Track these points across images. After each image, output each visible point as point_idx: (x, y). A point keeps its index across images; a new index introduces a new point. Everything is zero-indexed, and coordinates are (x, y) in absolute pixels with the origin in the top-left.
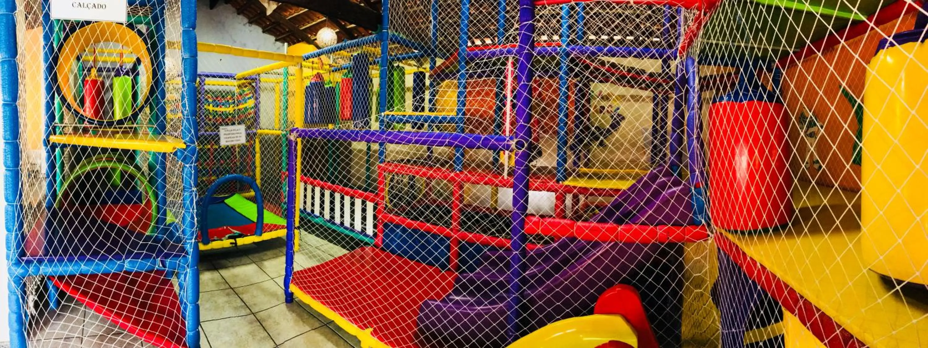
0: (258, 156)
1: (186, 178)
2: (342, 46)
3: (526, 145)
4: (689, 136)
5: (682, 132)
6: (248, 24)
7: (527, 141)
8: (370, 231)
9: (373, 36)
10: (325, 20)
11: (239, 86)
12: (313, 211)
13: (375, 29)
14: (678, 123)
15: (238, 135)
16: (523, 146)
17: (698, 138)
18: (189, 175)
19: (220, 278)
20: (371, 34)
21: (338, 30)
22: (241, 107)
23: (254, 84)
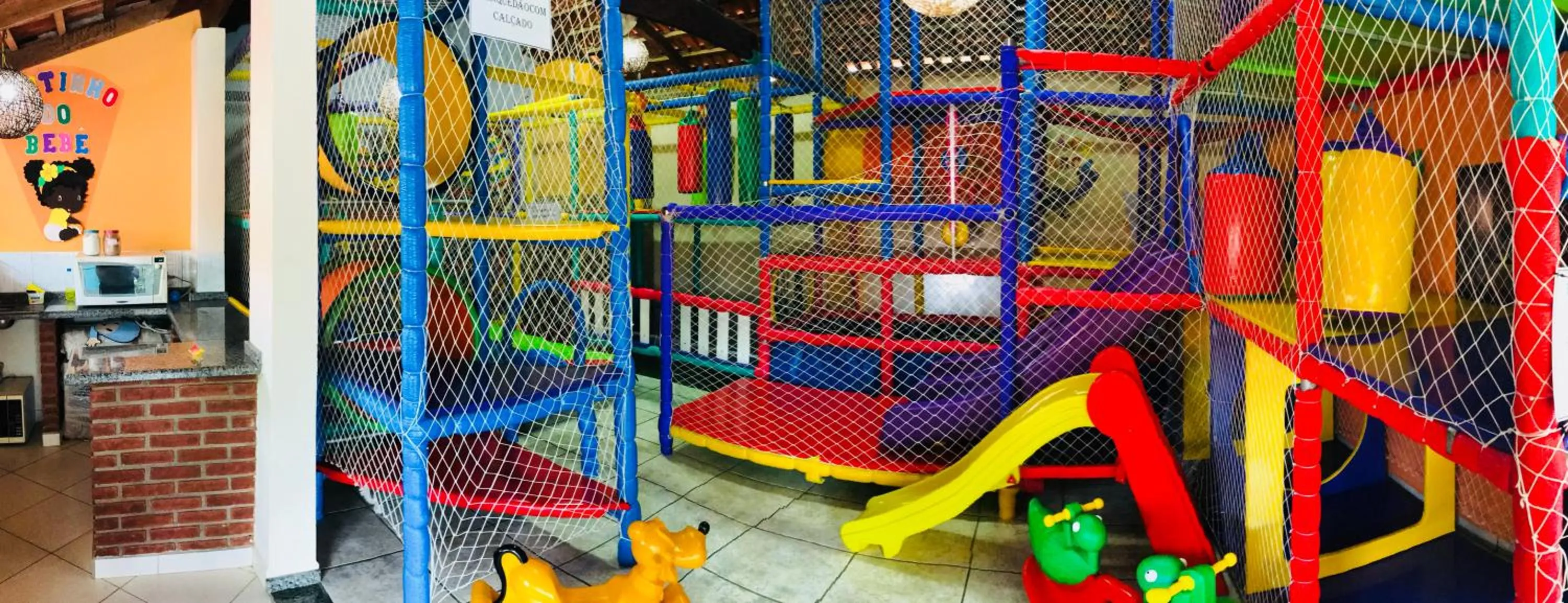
2: (694, 77)
3: (1016, 213)
4: (1185, 204)
5: (1177, 198)
7: (1016, 209)
8: (744, 355)
9: (748, 66)
13: (749, 56)
14: (1171, 190)
16: (1012, 214)
17: (1193, 205)
20: (744, 63)
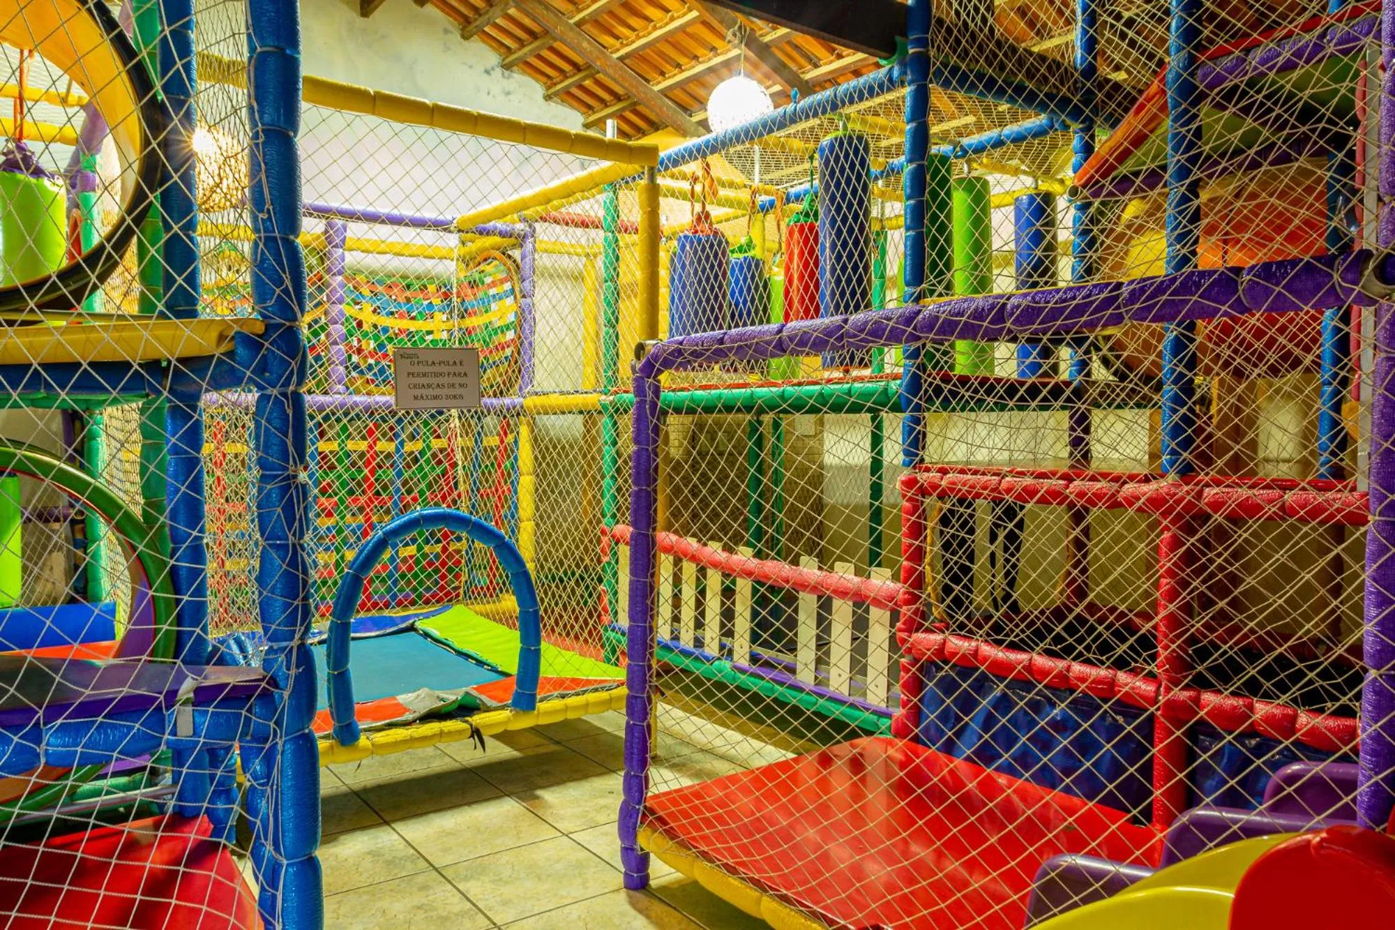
0: (526, 483)
1: (267, 429)
6: (499, 71)
10: (738, 57)
11: (467, 261)
12: (699, 643)
15: (457, 380)
18: (277, 423)
19: (400, 844)
21: (777, 88)
22: (469, 322)
23: (516, 254)
